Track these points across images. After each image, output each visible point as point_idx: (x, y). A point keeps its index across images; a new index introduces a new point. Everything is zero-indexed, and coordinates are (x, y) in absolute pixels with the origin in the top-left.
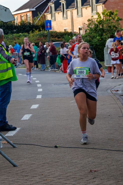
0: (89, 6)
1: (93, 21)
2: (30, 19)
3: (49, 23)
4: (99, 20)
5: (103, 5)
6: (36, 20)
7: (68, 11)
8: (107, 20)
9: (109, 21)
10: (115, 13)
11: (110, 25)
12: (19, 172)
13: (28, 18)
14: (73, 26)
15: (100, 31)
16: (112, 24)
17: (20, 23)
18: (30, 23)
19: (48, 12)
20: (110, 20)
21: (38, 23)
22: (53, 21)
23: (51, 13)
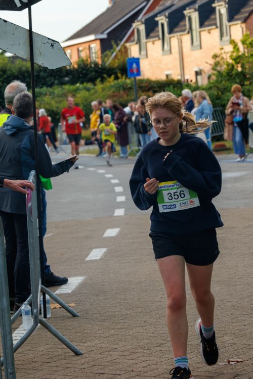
0: (214, 27)
1: (223, 58)
2: (97, 56)
3: (136, 64)
4: (235, 54)
5: (242, 25)
6: (108, 57)
7: (172, 37)
8: (252, 55)
12: (86, 366)
13: (92, 53)
14: (183, 67)
15: (238, 78)
17: (77, 64)
18: (96, 64)
19: (133, 41)
21: (113, 63)
22: (143, 59)
23: (139, 41)
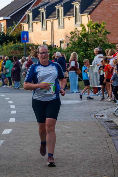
0: (72, 16)
1: (76, 34)
2: (4, 29)
3: (26, 35)
4: (83, 32)
5: (88, 16)
6: (11, 30)
7: (48, 21)
8: (93, 33)
9: (94, 35)
10: (102, 26)
11: (95, 39)
13: (2, 27)
14: (53, 38)
15: (84, 46)
16: (98, 38)
18: (4, 34)
19: (25, 22)
20: (96, 33)
21: (13, 33)
22: (30, 32)
23: (28, 22)
